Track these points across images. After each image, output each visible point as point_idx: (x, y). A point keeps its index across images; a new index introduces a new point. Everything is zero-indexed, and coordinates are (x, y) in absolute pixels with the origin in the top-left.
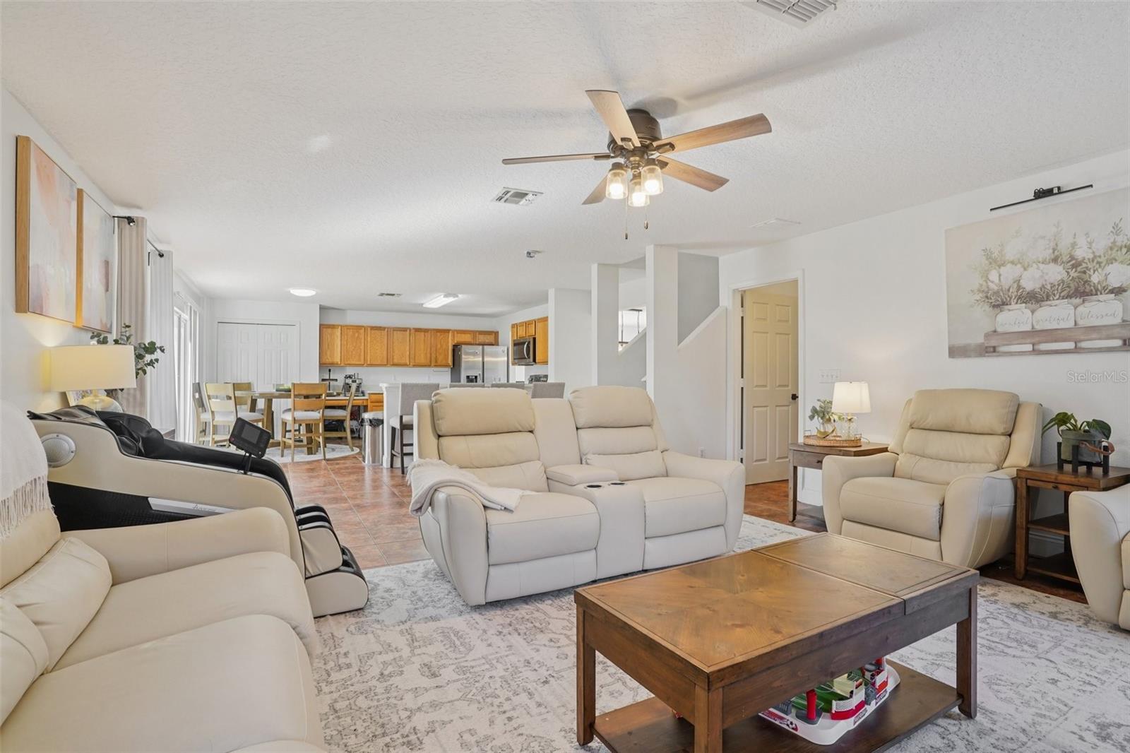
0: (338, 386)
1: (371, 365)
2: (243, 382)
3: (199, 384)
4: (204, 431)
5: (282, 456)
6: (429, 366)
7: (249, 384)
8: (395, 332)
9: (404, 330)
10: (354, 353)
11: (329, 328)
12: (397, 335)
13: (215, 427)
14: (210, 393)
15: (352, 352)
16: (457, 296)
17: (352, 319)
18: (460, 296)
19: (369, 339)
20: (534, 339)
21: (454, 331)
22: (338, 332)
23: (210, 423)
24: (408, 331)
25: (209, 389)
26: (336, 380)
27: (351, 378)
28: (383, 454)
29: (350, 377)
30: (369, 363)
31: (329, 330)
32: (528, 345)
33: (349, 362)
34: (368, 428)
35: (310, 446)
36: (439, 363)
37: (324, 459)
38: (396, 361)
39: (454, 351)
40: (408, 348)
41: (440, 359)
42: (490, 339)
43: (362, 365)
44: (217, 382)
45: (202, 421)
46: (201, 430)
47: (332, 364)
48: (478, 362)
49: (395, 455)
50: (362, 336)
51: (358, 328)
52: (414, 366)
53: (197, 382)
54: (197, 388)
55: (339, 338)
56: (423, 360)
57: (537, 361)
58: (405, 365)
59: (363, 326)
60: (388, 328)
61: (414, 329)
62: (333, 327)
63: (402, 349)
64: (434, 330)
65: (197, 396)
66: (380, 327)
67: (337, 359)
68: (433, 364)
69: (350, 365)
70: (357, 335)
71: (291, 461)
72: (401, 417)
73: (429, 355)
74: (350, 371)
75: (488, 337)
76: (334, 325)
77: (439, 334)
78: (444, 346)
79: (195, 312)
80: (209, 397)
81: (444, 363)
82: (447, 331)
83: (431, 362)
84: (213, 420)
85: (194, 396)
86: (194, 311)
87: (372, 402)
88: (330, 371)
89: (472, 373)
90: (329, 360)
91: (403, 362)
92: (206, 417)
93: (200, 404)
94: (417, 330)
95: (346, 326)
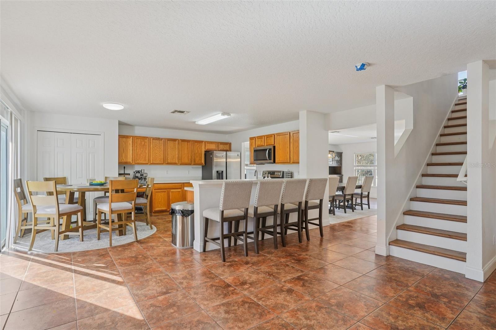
0: (129, 178)
1: (153, 164)
2: (58, 177)
3: (20, 179)
4: (26, 219)
5: (99, 239)
6: (190, 164)
7: (65, 179)
8: (169, 142)
9: (174, 140)
10: (141, 155)
11: (124, 137)
12: (171, 144)
13: (36, 219)
14: (32, 190)
15: (140, 155)
16: (230, 115)
17: (139, 132)
18: (231, 114)
19: (152, 146)
20: (274, 147)
21: (205, 142)
22: (130, 141)
23: (31, 213)
24: (177, 140)
25: (30, 186)
26: (129, 174)
27: (140, 173)
28: (193, 238)
29: (138, 172)
30: (151, 163)
31: (124, 139)
32: (269, 151)
33: (138, 162)
34: (179, 217)
35: (121, 229)
36: (196, 162)
37: (137, 242)
38: (169, 161)
39: (205, 155)
40: (177, 153)
41: (197, 159)
42: (227, 147)
43: (147, 164)
44: (37, 181)
45: (23, 212)
46: (23, 218)
47: (126, 163)
48: (222, 162)
49: (207, 241)
50: (147, 144)
51: (144, 138)
52: (181, 164)
53: (19, 178)
54: (19, 183)
55: (131, 145)
56: (186, 161)
57: (276, 162)
58: (175, 164)
59: (148, 137)
60: (164, 139)
61: (180, 140)
62: (127, 137)
63: (173, 153)
64: (193, 141)
65: (19, 190)
66: (159, 138)
67: (130, 160)
68: (192, 164)
69: (138, 164)
70: (143, 143)
71: (109, 246)
72: (223, 212)
73: (190, 157)
74: (138, 168)
75: (226, 146)
76: (127, 136)
77: (196, 143)
78: (200, 152)
79: (16, 120)
80: (31, 194)
81: (199, 162)
82: (201, 142)
83: (191, 161)
84: (35, 213)
85: (15, 191)
86: (15, 118)
87: (155, 189)
88: (124, 168)
89: (220, 169)
90: (125, 160)
91: (174, 161)
92: (27, 208)
93: (22, 197)
94: (183, 141)
95: (136, 137)
